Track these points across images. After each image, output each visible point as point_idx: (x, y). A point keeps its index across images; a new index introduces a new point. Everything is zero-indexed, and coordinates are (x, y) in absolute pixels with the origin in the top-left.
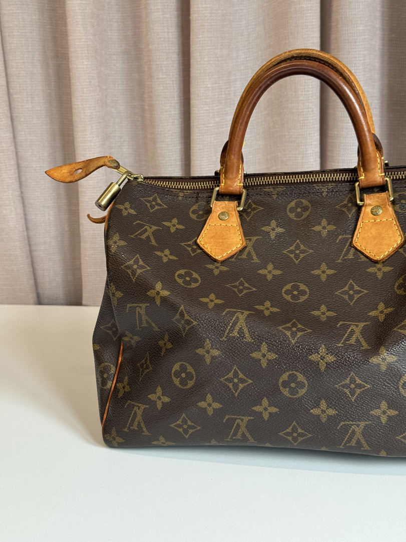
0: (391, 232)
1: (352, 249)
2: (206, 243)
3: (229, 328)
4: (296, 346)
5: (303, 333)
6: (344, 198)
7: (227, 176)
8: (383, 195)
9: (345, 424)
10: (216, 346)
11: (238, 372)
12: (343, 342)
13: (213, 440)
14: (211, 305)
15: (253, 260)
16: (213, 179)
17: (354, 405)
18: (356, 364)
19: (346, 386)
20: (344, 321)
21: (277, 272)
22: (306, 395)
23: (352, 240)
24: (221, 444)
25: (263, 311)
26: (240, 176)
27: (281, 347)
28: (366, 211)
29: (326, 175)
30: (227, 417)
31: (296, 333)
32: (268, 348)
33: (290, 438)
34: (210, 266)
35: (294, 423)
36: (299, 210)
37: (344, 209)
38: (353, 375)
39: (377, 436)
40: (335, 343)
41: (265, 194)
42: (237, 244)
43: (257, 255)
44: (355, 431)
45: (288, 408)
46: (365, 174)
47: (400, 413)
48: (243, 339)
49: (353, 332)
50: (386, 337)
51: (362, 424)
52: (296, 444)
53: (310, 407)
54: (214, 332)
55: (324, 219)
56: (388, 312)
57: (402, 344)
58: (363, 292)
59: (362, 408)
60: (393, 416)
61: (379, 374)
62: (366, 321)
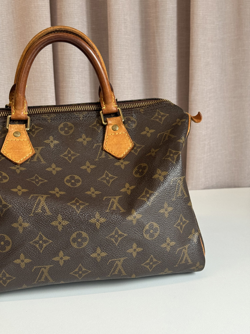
0: (125, 141)
1: (104, 152)
2: (7, 153)
3: (35, 207)
4: (81, 215)
5: (84, 206)
6: (94, 121)
7: (16, 108)
8: (118, 118)
9: (112, 261)
10: (26, 220)
11: (42, 237)
12: (109, 209)
13: (24, 285)
14: (20, 193)
15: (41, 162)
16: (5, 110)
17: (118, 248)
18: (119, 222)
19: (113, 237)
20: (107, 196)
21: (59, 169)
22: (87, 246)
23: (103, 146)
24: (29, 287)
25: (55, 194)
26: (25, 107)
27: (71, 216)
28: (109, 128)
29: (81, 107)
30: (35, 267)
31: (79, 206)
32: (63, 218)
33: (77, 275)
34: (13, 168)
35: (80, 265)
36: (66, 129)
37: (95, 128)
38: (117, 229)
39: (130, 265)
40: (104, 210)
41: (42, 119)
42: (29, 152)
43: (43, 159)
44: (117, 264)
45: (76, 256)
46: (105, 106)
47: (144, 250)
48: (45, 214)
49: (113, 203)
50: (134, 203)
51: (122, 259)
52: (80, 279)
53: (90, 253)
54: (25, 210)
55: (83, 134)
56: (132, 189)
57: (144, 207)
58: (114, 178)
59: (122, 249)
60: (140, 252)
61: (132, 226)
62: (120, 195)
